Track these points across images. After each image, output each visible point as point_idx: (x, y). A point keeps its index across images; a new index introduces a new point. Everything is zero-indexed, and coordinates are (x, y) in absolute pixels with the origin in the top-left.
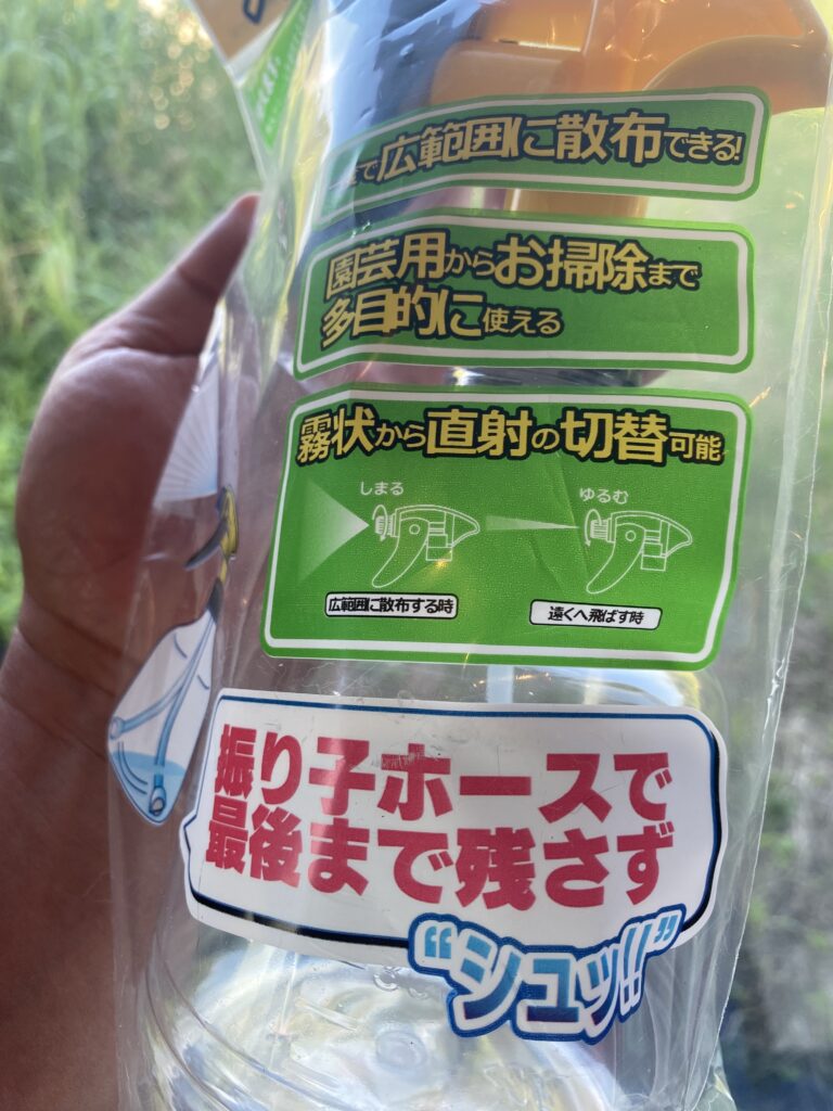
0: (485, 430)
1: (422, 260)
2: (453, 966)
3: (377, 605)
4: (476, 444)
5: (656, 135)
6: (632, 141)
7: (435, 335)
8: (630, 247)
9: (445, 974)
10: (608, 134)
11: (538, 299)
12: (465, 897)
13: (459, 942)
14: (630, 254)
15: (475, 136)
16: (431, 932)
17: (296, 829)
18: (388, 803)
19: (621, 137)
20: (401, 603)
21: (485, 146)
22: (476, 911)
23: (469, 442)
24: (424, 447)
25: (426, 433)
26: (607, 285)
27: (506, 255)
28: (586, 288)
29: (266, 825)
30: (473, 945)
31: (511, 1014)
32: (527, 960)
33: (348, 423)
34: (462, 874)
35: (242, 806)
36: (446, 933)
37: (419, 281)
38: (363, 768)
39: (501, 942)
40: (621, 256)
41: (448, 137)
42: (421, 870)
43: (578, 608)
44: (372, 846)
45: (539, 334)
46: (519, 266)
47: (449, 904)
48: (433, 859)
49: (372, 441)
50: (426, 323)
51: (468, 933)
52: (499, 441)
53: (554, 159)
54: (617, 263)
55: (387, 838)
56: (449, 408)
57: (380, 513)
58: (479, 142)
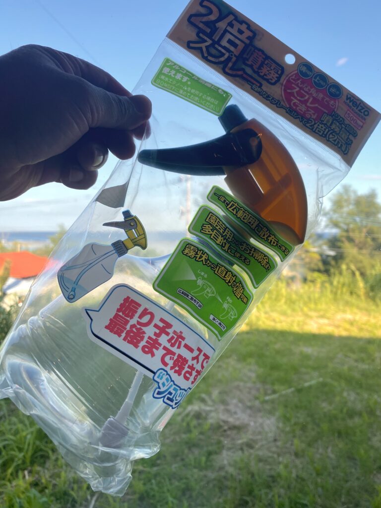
0: (227, 275)
1: (228, 236)
2: (161, 382)
3: (190, 298)
4: (224, 277)
5: (276, 242)
6: (271, 241)
7: (225, 250)
8: (267, 257)
9: (158, 383)
10: (268, 237)
11: (247, 256)
12: (172, 368)
13: (165, 377)
14: (266, 259)
15: (249, 219)
16: (161, 373)
17: (144, 335)
18: (169, 341)
19: (270, 238)
20: (195, 300)
21: (250, 223)
22: (171, 372)
23: (223, 276)
24: (215, 271)
25: (216, 268)
26: (260, 262)
27: (243, 245)
28: (256, 260)
29: (134, 330)
30: (167, 380)
31: (164, 397)
32: (174, 386)
33: (202, 255)
34: (174, 363)
35: (128, 322)
36: (164, 374)
37: (226, 239)
38: (168, 330)
39: (172, 381)
40: (264, 258)
41: (245, 214)
42: (167, 359)
43: (217, 320)
44: (161, 348)
45: (245, 262)
46: (245, 248)
47: (168, 368)
48: (171, 357)
49: (206, 263)
50: (224, 247)
51: (168, 376)
52: (228, 279)
53: (258, 234)
54: (263, 259)
55: (165, 348)
56: (222, 266)
57: (200, 278)
58: (250, 221)
